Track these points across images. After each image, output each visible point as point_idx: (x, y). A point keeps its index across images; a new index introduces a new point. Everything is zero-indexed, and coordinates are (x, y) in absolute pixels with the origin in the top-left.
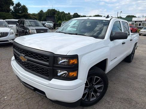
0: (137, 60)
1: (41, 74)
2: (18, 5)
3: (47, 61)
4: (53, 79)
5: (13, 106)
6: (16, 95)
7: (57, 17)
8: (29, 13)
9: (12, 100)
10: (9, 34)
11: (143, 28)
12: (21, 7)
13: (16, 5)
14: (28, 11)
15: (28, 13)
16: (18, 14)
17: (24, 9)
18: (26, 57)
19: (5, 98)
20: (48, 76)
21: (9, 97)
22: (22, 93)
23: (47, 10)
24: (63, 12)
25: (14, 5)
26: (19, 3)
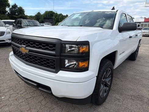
0: (141, 58)
1: (45, 66)
2: (15, 6)
3: (54, 50)
4: (61, 72)
5: (12, 107)
6: (14, 95)
7: (55, 19)
8: (26, 15)
9: (10, 100)
10: (5, 33)
11: (143, 29)
12: (17, 8)
13: (13, 6)
14: (25, 13)
15: (24, 15)
16: (14, 16)
17: (21, 11)
18: (27, 48)
19: (2, 98)
20: (54, 68)
21: (7, 97)
22: (22, 92)
23: (45, 12)
24: (61, 14)
25: (10, 7)
26: (15, 4)
